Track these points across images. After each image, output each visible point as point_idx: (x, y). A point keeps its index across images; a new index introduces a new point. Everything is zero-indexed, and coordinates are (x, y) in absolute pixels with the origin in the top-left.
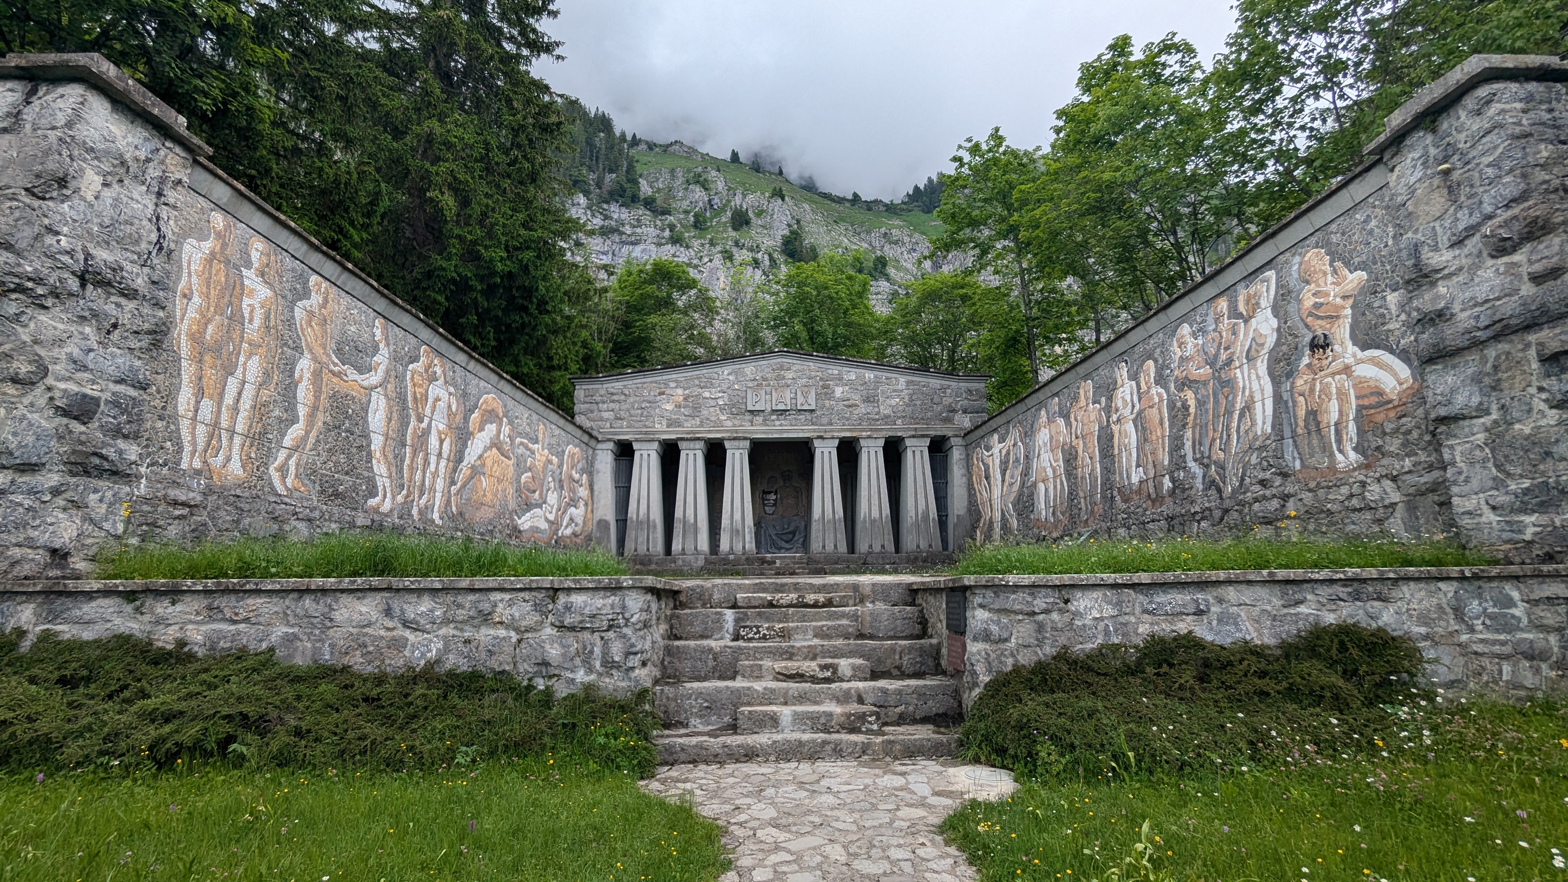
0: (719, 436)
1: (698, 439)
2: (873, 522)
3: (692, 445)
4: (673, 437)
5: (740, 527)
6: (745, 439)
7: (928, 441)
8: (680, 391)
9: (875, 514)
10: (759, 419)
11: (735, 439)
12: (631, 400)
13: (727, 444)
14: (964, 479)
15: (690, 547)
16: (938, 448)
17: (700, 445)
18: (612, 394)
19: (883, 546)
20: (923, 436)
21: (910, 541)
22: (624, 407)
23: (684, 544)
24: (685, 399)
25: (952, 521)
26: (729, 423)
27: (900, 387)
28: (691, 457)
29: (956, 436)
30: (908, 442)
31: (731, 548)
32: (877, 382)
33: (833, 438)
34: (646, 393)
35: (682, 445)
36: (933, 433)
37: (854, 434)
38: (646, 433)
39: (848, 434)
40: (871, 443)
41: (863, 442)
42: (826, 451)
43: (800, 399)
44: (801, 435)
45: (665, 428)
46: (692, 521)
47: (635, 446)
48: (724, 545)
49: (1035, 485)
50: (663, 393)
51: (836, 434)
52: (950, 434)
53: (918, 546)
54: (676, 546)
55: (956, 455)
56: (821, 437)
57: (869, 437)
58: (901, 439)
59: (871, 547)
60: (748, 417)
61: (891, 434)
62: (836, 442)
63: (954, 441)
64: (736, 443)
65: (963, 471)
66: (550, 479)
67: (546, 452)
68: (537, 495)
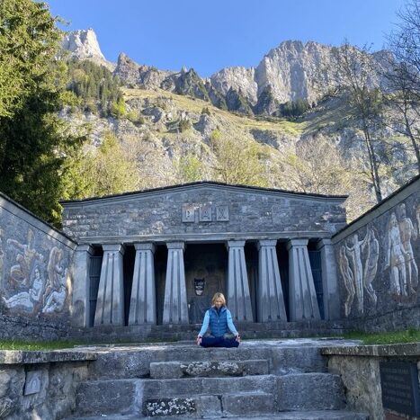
0: (163, 240)
1: (149, 242)
2: (270, 299)
3: (144, 246)
4: (131, 241)
5: (177, 304)
6: (180, 241)
7: (307, 242)
8: (136, 210)
9: (272, 293)
10: (190, 228)
11: (174, 241)
13: (169, 246)
14: (334, 268)
15: (141, 319)
16: (314, 246)
17: (150, 246)
19: (279, 317)
20: (303, 238)
21: (298, 313)
22: (97, 221)
23: (137, 317)
24: (140, 216)
25: (326, 298)
26: (170, 231)
27: (286, 205)
28: (143, 254)
29: (326, 238)
30: (293, 243)
31: (171, 320)
32: (271, 202)
33: (241, 240)
34: (112, 212)
35: (137, 247)
36: (310, 236)
37: (256, 238)
38: (112, 239)
39: (251, 238)
40: (267, 243)
41: (262, 243)
42: (237, 250)
43: (218, 214)
44: (219, 239)
45: (125, 235)
46: (143, 300)
47: (104, 248)
48: (166, 317)
49: (390, 269)
50: (125, 212)
51: (243, 238)
52: (322, 236)
53: (304, 317)
54: (132, 319)
55: (327, 251)
56: (232, 240)
57: (266, 239)
58: (288, 241)
59: (270, 317)
60: (183, 227)
61: (281, 237)
62: (243, 243)
63: (325, 241)
64: (174, 245)
65: (333, 263)
66: (37, 270)
67: (34, 250)
68: (24, 282)
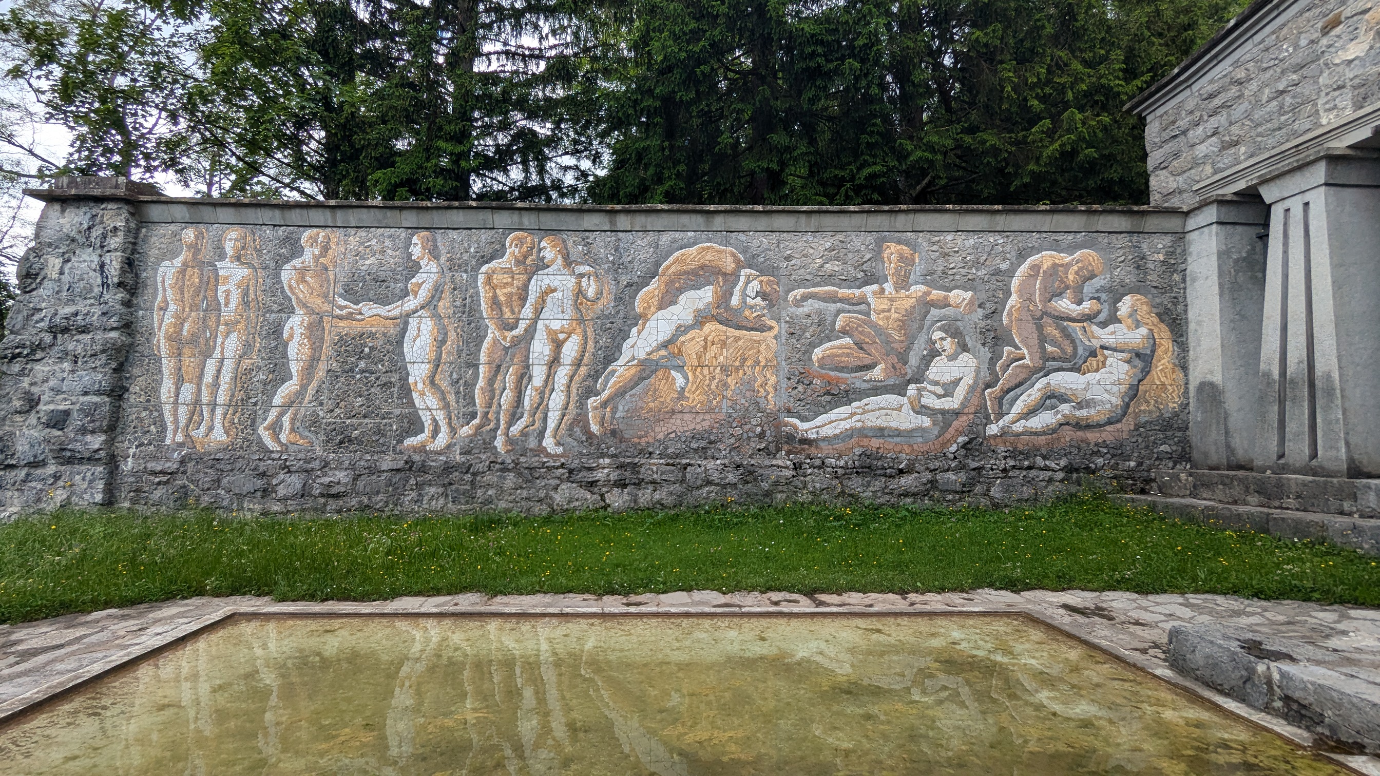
12: (1253, 86)
18: (1211, 96)
22: (1239, 110)
34: (1287, 49)
38: (1297, 149)
47: (1269, 194)
50: (1336, 22)
66: (937, 335)
67: (918, 290)
68: (877, 373)
